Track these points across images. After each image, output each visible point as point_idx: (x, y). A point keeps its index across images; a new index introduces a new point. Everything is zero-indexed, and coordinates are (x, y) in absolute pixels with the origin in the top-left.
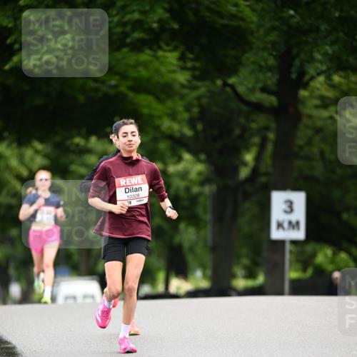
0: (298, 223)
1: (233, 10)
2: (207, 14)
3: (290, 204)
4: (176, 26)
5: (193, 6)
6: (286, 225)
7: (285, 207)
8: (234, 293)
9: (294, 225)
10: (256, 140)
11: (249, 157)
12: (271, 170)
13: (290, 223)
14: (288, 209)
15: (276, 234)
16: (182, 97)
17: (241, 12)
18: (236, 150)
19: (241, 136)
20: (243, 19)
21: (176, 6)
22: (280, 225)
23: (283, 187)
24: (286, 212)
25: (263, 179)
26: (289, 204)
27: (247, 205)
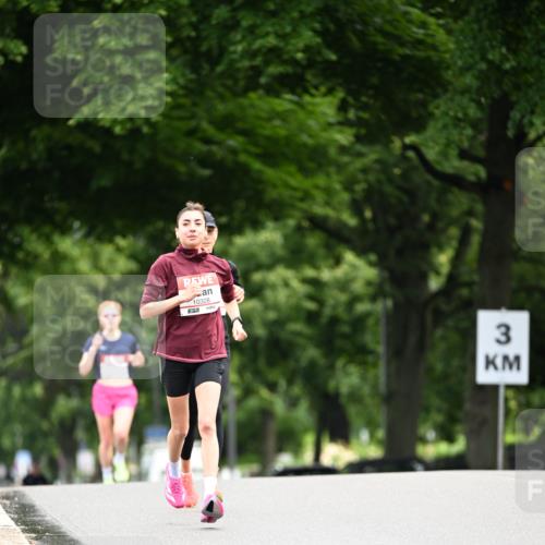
0: (517, 358)
1: (419, 33)
2: (379, 39)
3: (506, 329)
4: (333, 57)
5: (359, 27)
6: (499, 362)
7: (498, 334)
8: (419, 467)
9: (511, 362)
10: (454, 232)
11: (443, 259)
12: (476, 278)
13: (506, 358)
14: (503, 339)
15: (484, 376)
16: (340, 168)
17: (433, 36)
18: (423, 247)
19: (431, 227)
20: (434, 48)
21: (332, 27)
22: (490, 362)
23: (495, 305)
24: (498, 341)
25: (465, 292)
26: (503, 329)
27: (439, 332)
